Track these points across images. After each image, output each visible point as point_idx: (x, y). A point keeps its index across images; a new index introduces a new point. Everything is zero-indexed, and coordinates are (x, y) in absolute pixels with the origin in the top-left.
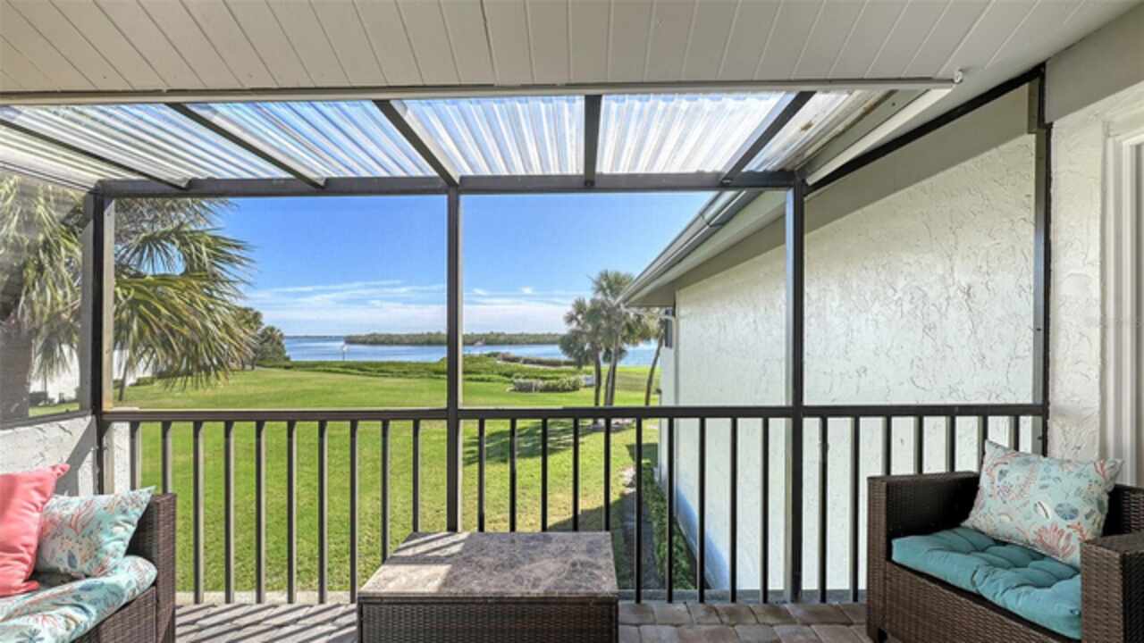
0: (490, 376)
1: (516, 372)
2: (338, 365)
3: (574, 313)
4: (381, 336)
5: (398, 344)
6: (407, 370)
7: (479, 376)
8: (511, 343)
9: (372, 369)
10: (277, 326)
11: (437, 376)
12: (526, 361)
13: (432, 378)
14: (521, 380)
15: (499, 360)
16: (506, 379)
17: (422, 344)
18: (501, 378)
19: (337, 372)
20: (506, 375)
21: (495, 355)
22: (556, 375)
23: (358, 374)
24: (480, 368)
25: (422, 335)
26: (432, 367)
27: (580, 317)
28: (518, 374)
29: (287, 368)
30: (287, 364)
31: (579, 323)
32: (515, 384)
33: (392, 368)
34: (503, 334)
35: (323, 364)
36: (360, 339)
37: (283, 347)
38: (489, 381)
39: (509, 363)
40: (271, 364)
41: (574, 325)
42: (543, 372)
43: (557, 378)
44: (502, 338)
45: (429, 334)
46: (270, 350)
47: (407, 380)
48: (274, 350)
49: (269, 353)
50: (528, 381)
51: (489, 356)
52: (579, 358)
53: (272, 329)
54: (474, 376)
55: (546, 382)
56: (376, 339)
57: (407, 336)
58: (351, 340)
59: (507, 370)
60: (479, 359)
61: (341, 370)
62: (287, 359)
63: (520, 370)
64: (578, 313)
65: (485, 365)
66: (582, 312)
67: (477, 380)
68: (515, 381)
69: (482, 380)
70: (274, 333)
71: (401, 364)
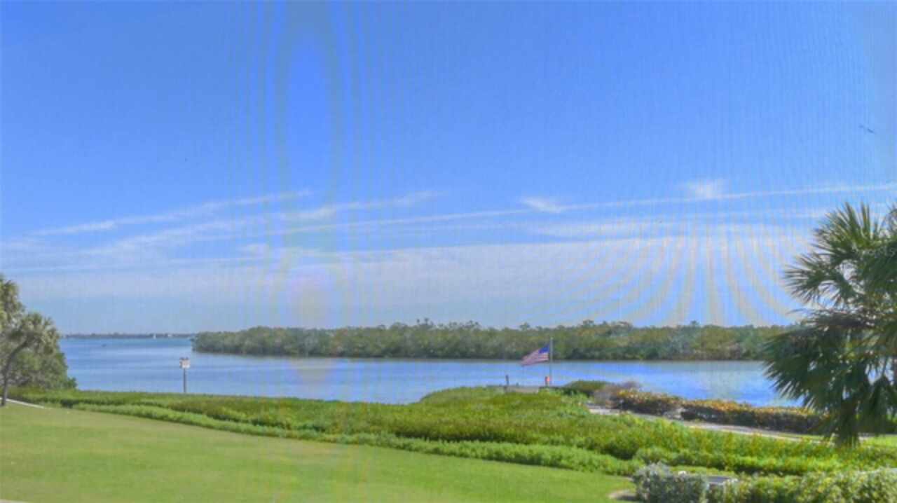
0: (560, 450)
1: (649, 444)
2: (168, 401)
3: (825, 259)
4: (274, 333)
5: (315, 353)
6: (323, 421)
7: (523, 449)
8: (652, 356)
9: (243, 416)
10: (45, 314)
11: (402, 441)
12: (691, 414)
13: (390, 445)
14: (659, 470)
15: (601, 404)
16: (612, 462)
17: (380, 356)
18: (597, 457)
19: (163, 418)
20: (611, 450)
21: (588, 390)
22: (794, 461)
23: (209, 427)
24: (533, 427)
25: (380, 330)
26: (389, 418)
27: (847, 270)
28: (658, 450)
29: (67, 404)
30: (68, 396)
31: (846, 291)
32: (637, 479)
33: (285, 416)
34: (628, 329)
35: (136, 398)
36: (227, 342)
37: (60, 357)
38: (555, 464)
39: (630, 415)
40: (38, 396)
41: (827, 299)
42: (743, 448)
43: (799, 472)
44: (622, 341)
45: (399, 329)
46: (37, 367)
47: (324, 449)
48: (45, 367)
49: (35, 372)
50: (682, 472)
51: (568, 391)
52: (846, 410)
53: (36, 320)
54: (509, 448)
55: (751, 482)
56: (263, 343)
57: (341, 333)
58: (208, 345)
59: (621, 436)
60: (530, 400)
61: (172, 414)
62: (71, 384)
63: (663, 440)
64: (837, 259)
65: (551, 418)
66: (850, 255)
67: (520, 460)
68: (642, 469)
69: (534, 461)
70: (40, 326)
71: (316, 406)
